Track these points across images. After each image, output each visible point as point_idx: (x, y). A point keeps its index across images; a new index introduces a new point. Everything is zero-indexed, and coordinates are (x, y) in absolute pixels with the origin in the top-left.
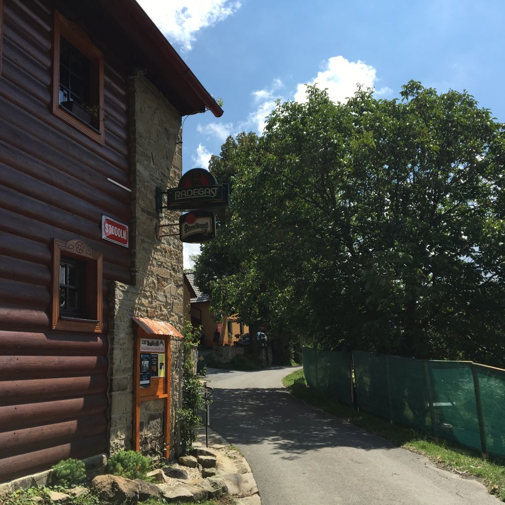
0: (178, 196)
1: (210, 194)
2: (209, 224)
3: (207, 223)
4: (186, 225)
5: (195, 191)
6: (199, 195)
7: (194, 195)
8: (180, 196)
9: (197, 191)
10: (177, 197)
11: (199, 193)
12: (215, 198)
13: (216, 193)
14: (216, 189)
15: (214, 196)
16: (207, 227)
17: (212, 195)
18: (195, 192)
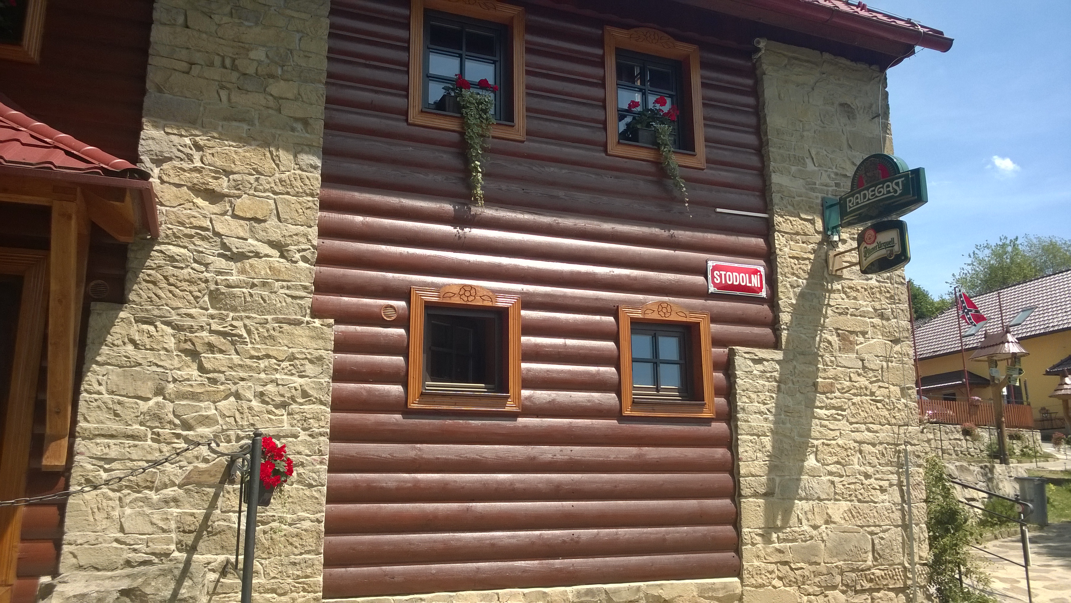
0: (851, 205)
1: (892, 191)
2: (896, 241)
3: (893, 239)
4: (866, 247)
5: (872, 191)
6: (877, 197)
7: (870, 198)
8: (853, 204)
9: (874, 191)
10: (850, 207)
11: (877, 194)
12: (901, 195)
13: (901, 188)
14: (900, 180)
15: (899, 192)
16: (893, 246)
17: (896, 191)
18: (871, 194)
